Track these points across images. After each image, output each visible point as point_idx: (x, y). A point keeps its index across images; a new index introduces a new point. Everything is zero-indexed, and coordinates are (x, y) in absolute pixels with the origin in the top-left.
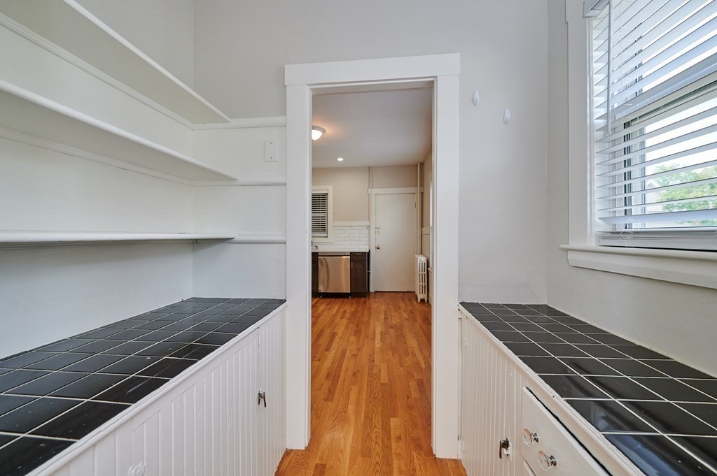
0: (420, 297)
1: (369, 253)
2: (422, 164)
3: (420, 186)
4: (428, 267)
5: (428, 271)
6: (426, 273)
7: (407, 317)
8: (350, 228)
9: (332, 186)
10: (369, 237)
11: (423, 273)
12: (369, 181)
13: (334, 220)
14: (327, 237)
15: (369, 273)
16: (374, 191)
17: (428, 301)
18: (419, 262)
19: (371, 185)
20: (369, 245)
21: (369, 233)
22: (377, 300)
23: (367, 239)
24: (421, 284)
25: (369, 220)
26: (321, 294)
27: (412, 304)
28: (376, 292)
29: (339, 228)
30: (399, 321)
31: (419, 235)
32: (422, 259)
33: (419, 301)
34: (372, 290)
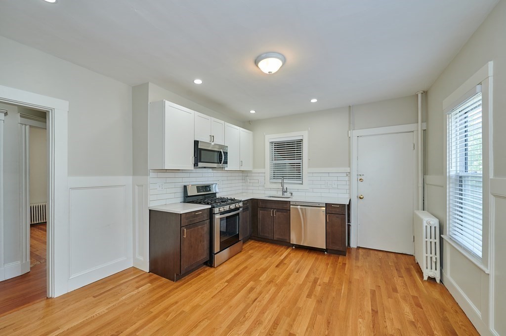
0: (427, 273)
1: (349, 206)
2: (425, 93)
3: (422, 122)
4: (441, 232)
5: (441, 239)
6: (438, 241)
7: (411, 318)
8: (327, 175)
9: (306, 132)
10: (350, 185)
11: (433, 240)
12: (350, 123)
13: (309, 166)
14: (302, 184)
15: (349, 226)
16: (356, 133)
17: (441, 281)
18: (425, 224)
19: (352, 126)
20: (349, 193)
21: (350, 180)
22: (360, 264)
23: (347, 187)
24: (429, 255)
25: (349, 167)
26: (293, 245)
27: (414, 283)
28: (359, 248)
29: (314, 175)
30: (397, 325)
31: (420, 185)
32: (429, 221)
33: (426, 278)
34: (353, 245)
